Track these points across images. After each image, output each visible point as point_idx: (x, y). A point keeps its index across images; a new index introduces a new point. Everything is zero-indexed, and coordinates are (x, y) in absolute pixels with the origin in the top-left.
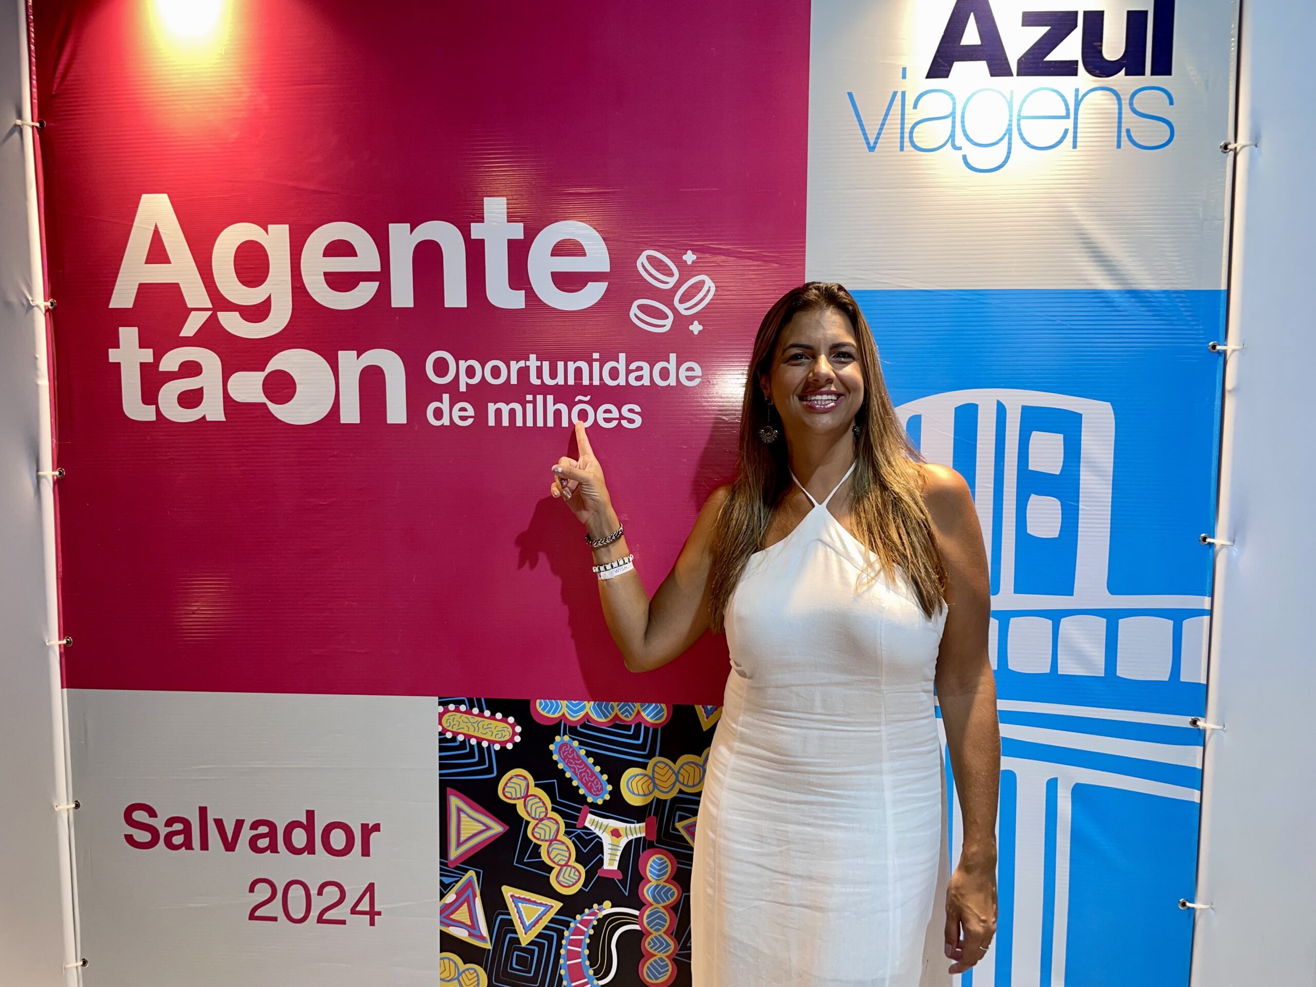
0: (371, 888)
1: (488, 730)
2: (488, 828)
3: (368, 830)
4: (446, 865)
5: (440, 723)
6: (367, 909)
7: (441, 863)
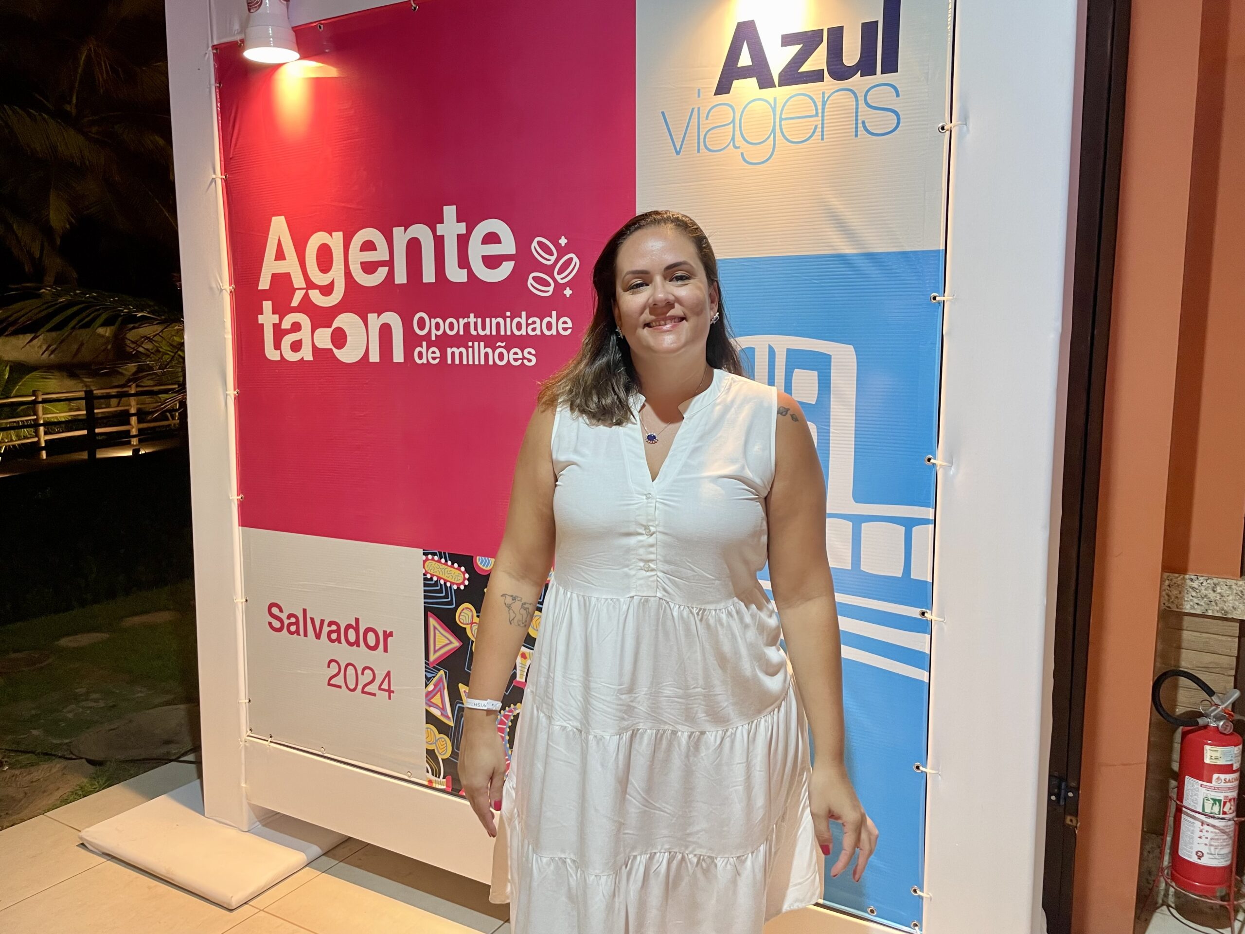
0: (388, 674)
1: (450, 575)
2: (451, 643)
3: (388, 635)
4: (428, 664)
5: (424, 567)
6: (387, 688)
7: (426, 663)
